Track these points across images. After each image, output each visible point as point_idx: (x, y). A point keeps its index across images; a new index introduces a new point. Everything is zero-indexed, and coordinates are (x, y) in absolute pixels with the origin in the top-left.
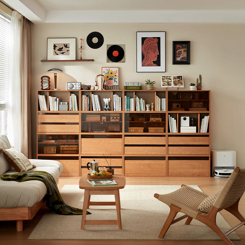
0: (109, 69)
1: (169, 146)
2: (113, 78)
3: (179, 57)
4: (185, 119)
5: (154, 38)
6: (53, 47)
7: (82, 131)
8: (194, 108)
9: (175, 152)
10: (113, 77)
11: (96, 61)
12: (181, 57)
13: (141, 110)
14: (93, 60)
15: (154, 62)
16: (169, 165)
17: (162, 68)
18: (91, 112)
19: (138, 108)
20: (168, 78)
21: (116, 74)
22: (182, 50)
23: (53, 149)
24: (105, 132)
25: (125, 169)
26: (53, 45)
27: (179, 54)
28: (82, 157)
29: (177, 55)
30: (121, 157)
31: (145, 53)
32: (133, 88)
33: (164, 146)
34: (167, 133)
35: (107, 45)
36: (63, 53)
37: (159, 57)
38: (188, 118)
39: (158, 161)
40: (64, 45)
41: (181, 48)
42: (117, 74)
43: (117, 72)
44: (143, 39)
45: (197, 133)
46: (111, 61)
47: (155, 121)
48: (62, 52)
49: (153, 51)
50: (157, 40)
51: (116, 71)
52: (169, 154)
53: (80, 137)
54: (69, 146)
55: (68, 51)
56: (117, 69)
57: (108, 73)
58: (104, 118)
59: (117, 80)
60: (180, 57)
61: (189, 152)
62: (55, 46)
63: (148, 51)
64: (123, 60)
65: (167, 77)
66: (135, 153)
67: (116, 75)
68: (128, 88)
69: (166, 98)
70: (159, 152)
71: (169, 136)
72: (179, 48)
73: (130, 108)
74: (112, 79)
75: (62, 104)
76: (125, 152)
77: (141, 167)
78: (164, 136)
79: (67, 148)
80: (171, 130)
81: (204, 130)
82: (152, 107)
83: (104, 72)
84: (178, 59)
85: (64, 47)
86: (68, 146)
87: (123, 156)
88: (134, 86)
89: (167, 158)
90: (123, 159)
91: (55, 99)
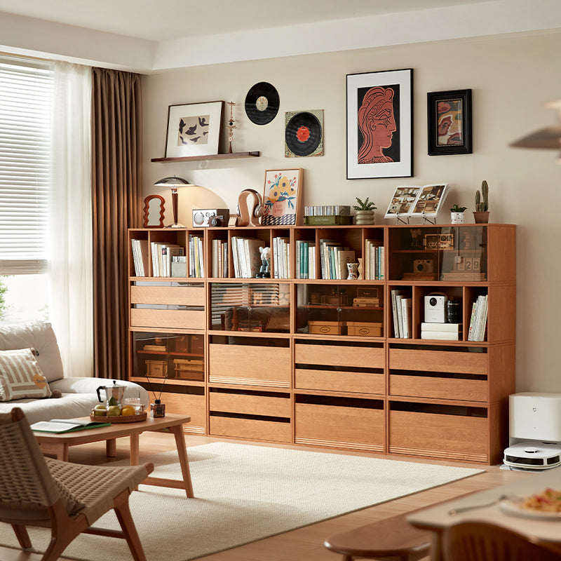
0: (280, 174)
1: (393, 372)
2: (286, 196)
3: (444, 135)
4: (433, 303)
5: (385, 87)
6: (178, 127)
7: (211, 327)
8: (460, 272)
9: (406, 389)
10: (286, 194)
11: (263, 154)
12: (449, 133)
13: (332, 278)
14: (258, 154)
15: (386, 152)
16: (391, 424)
17: (403, 167)
18: (230, 280)
19: (326, 272)
20: (410, 191)
21: (292, 187)
22: (451, 116)
23: (161, 367)
24: (260, 332)
25: (297, 426)
26: (179, 122)
27: (444, 126)
28: (212, 390)
29: (441, 131)
30: (287, 396)
31: (365, 129)
32: (323, 220)
33: (380, 371)
34: (387, 340)
35: (287, 113)
36: (195, 140)
37: (396, 137)
38: (441, 300)
39: (366, 412)
40: (200, 119)
41: (450, 110)
42: (296, 187)
43: (295, 182)
44: (362, 92)
45: (460, 342)
46: (293, 155)
47: (365, 306)
48: (193, 136)
49: (382, 122)
50: (391, 93)
51: (295, 178)
52: (392, 393)
53: (206, 340)
54: (189, 361)
55: (205, 133)
56: (297, 174)
57: (277, 184)
58: (258, 296)
59: (294, 202)
60: (446, 134)
61: (437, 392)
62: (182, 124)
63: (372, 124)
64: (319, 150)
65: (409, 189)
66: (318, 386)
67: (292, 190)
68: (311, 221)
69: (385, 244)
70: (369, 386)
71: (392, 346)
72: (445, 111)
73: (308, 272)
74: (285, 199)
75: (176, 261)
76: (296, 383)
77: (331, 424)
78: (380, 345)
79: (187, 365)
80: (396, 332)
81: (476, 333)
82: (360, 268)
83: (269, 182)
84: (443, 140)
85: (199, 126)
86: (186, 361)
87: (292, 392)
88: (324, 216)
89: (386, 405)
90: (291, 400)
91: (163, 249)
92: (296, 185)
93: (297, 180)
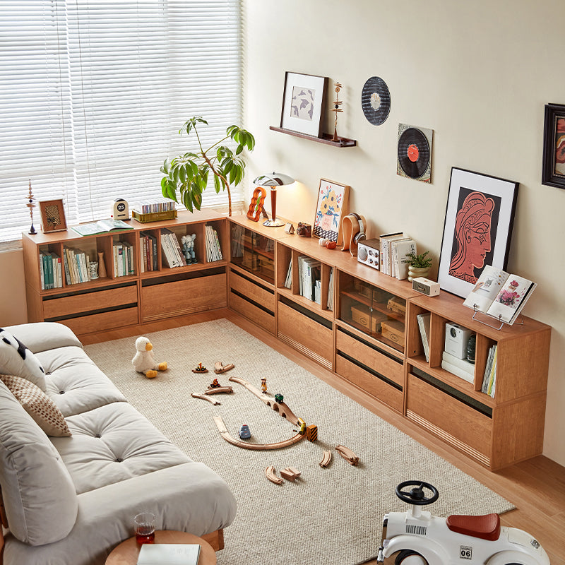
0: (331, 186)
2: (333, 212)
10: (333, 209)
31: (461, 237)
38: (460, 333)
42: (340, 205)
43: (340, 199)
44: (463, 193)
50: (491, 205)
51: (340, 195)
57: (327, 197)
59: (338, 219)
63: (468, 234)
64: (427, 175)
74: (331, 214)
83: (322, 192)
84: (561, 169)
92: (341, 202)
93: (342, 197)
